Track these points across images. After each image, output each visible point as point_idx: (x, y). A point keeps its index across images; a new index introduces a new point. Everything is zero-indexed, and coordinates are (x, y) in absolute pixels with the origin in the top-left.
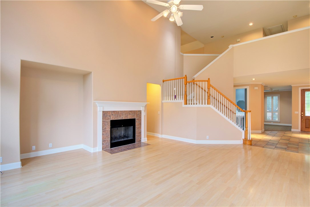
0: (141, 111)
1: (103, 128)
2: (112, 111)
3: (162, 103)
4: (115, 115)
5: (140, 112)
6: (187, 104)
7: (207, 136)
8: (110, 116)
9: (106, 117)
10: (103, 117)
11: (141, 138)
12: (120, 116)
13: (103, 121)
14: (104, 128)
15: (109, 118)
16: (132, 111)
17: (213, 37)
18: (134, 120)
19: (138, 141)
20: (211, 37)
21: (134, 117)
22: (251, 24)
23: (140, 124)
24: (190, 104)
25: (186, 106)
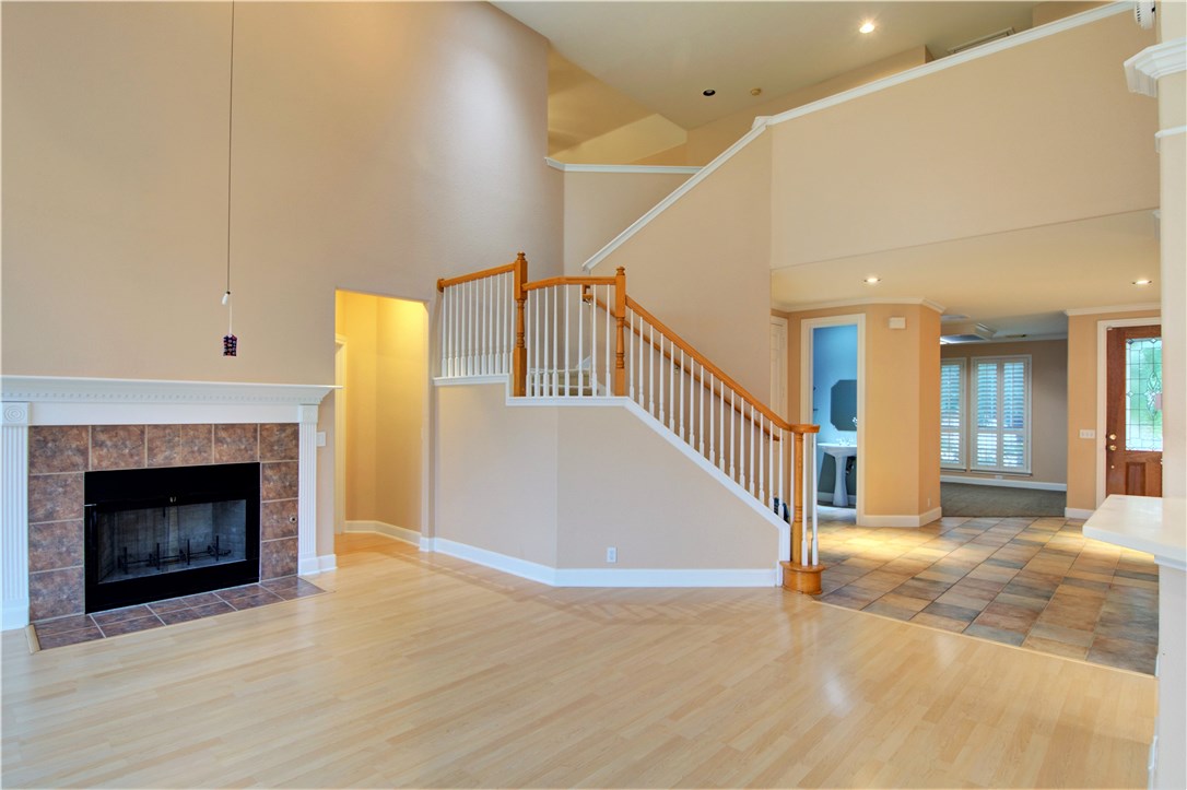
0: (297, 425)
1: (31, 511)
2: (94, 427)
3: (433, 390)
4: (116, 446)
5: (291, 431)
6: (523, 394)
7: (609, 549)
8: (83, 452)
9: (53, 456)
10: (32, 455)
11: (295, 559)
12: (150, 449)
13: (30, 478)
14: (41, 512)
15: (78, 459)
16: (233, 426)
17: (713, 93)
18: (253, 469)
19: (279, 570)
20: (706, 93)
21: (252, 457)
22: (867, 27)
23: (291, 489)
24: (555, 391)
25: (520, 401)
